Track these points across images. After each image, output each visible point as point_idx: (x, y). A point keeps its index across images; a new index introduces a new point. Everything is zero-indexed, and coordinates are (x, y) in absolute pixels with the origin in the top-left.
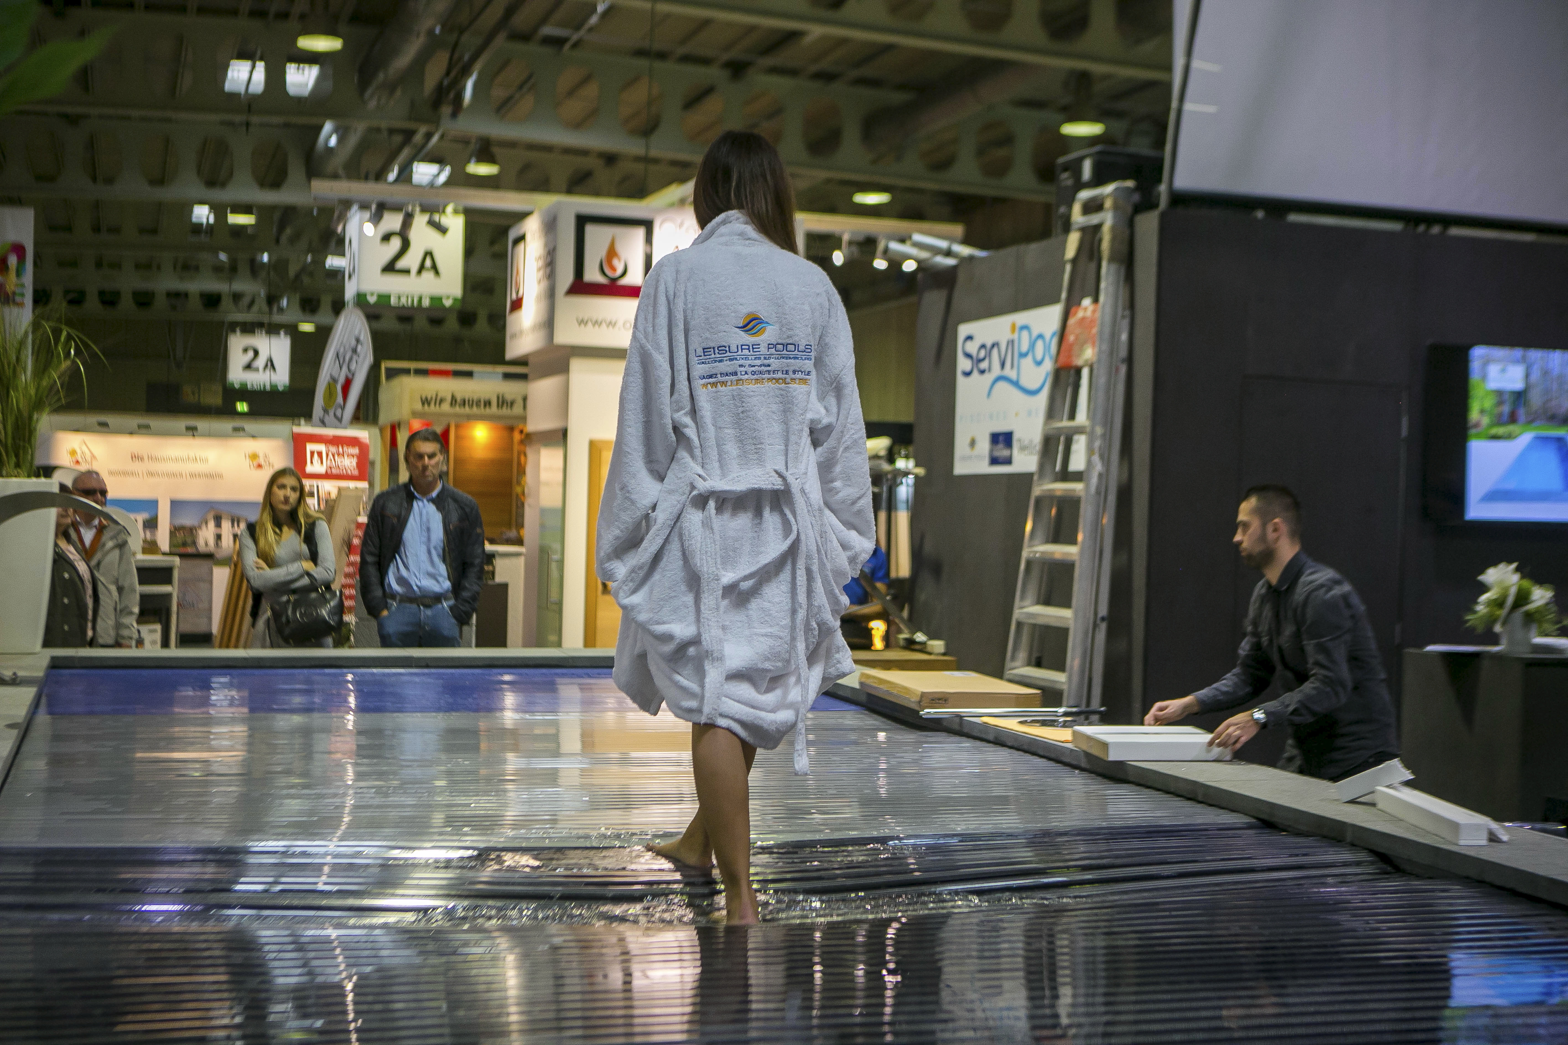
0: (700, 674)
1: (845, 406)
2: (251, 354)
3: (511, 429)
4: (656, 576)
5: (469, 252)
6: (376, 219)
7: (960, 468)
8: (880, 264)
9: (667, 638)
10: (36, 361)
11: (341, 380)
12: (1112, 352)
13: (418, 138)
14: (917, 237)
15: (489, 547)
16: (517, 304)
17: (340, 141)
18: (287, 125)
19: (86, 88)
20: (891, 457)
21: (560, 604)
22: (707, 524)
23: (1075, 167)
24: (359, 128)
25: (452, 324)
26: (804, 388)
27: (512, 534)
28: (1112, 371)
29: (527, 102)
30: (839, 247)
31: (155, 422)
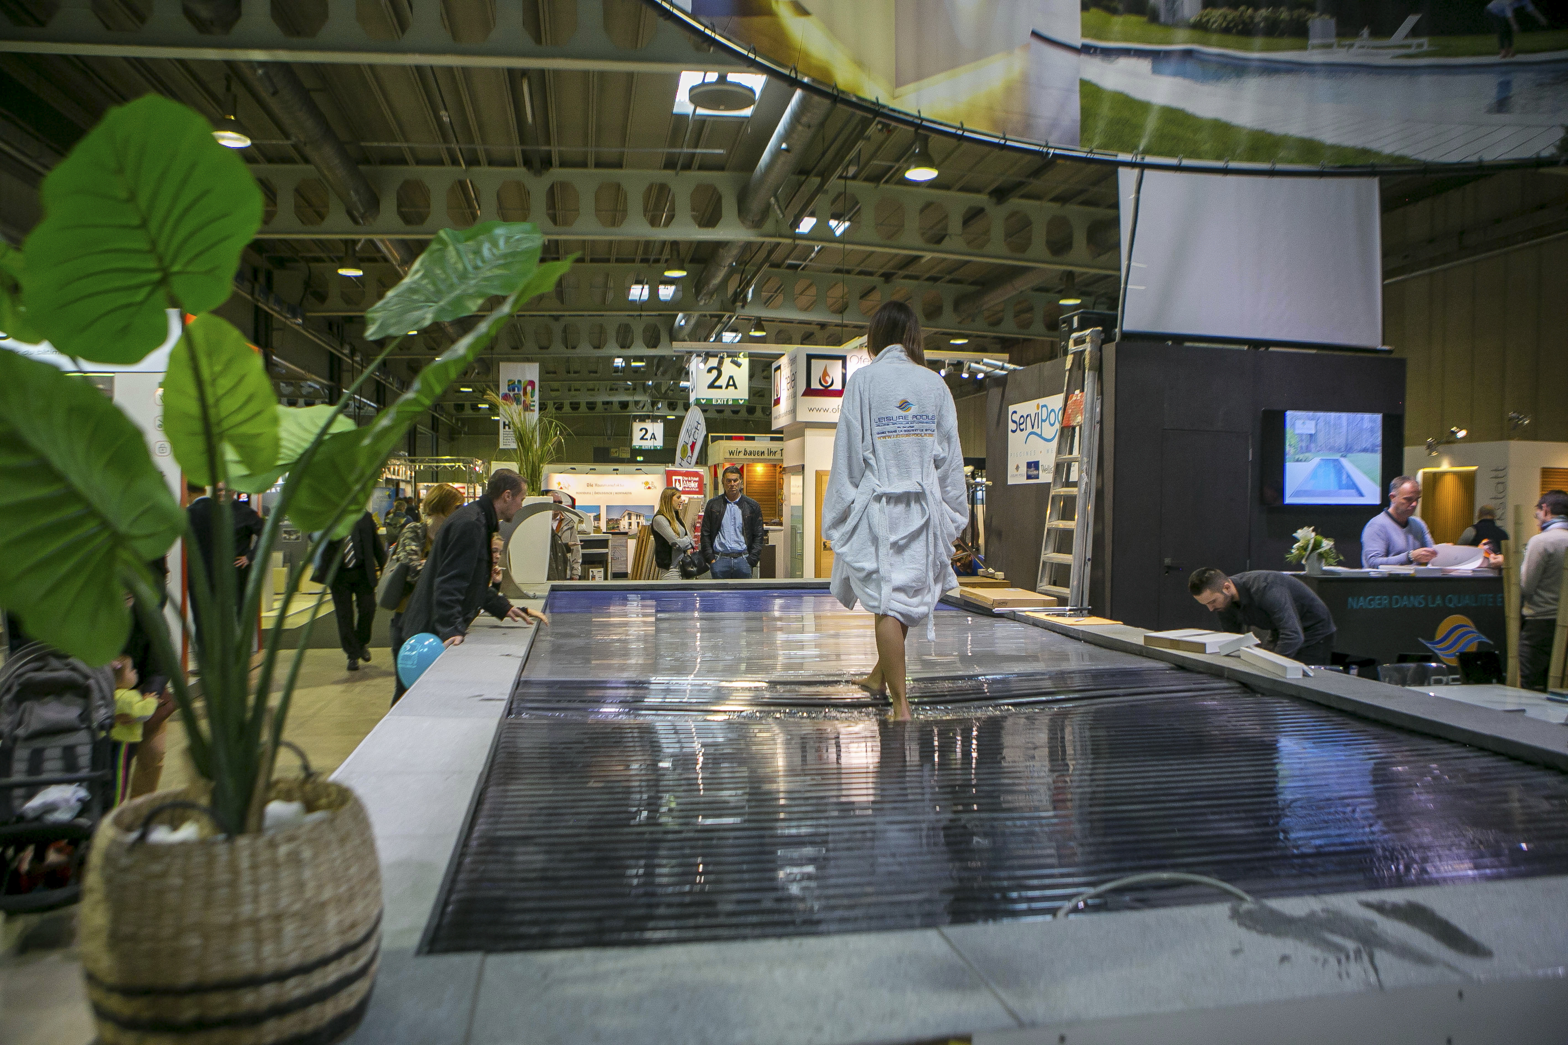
0: (879, 588)
1: (952, 447)
2: (644, 431)
3: (775, 466)
4: (855, 537)
5: (751, 377)
6: (705, 361)
7: (1011, 481)
8: (965, 375)
9: (861, 570)
10: (541, 438)
11: (690, 444)
12: (1092, 418)
13: (725, 319)
14: (985, 360)
15: (765, 527)
16: (777, 401)
17: (686, 322)
18: (660, 315)
19: (562, 302)
20: (973, 475)
21: (802, 555)
22: (881, 510)
23: (1069, 321)
24: (696, 315)
25: (744, 413)
26: (931, 439)
27: (777, 520)
28: (1092, 428)
29: (780, 298)
30: (944, 368)
31: (599, 467)
